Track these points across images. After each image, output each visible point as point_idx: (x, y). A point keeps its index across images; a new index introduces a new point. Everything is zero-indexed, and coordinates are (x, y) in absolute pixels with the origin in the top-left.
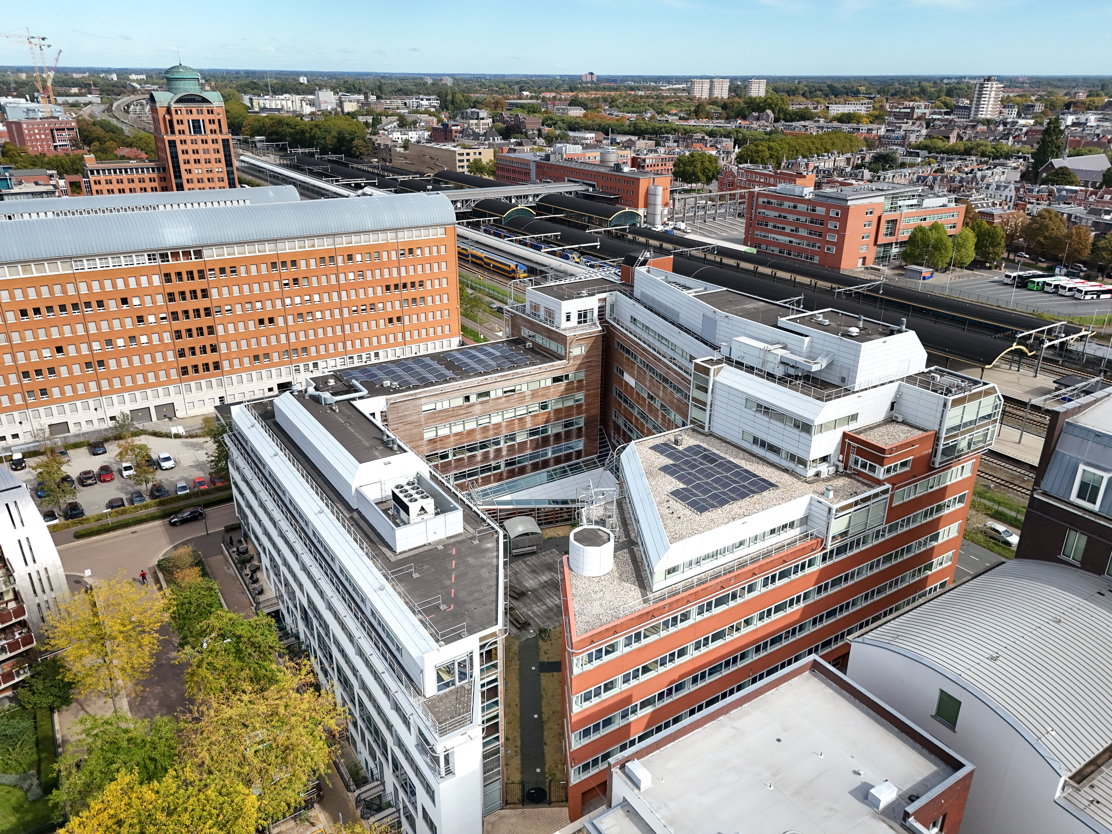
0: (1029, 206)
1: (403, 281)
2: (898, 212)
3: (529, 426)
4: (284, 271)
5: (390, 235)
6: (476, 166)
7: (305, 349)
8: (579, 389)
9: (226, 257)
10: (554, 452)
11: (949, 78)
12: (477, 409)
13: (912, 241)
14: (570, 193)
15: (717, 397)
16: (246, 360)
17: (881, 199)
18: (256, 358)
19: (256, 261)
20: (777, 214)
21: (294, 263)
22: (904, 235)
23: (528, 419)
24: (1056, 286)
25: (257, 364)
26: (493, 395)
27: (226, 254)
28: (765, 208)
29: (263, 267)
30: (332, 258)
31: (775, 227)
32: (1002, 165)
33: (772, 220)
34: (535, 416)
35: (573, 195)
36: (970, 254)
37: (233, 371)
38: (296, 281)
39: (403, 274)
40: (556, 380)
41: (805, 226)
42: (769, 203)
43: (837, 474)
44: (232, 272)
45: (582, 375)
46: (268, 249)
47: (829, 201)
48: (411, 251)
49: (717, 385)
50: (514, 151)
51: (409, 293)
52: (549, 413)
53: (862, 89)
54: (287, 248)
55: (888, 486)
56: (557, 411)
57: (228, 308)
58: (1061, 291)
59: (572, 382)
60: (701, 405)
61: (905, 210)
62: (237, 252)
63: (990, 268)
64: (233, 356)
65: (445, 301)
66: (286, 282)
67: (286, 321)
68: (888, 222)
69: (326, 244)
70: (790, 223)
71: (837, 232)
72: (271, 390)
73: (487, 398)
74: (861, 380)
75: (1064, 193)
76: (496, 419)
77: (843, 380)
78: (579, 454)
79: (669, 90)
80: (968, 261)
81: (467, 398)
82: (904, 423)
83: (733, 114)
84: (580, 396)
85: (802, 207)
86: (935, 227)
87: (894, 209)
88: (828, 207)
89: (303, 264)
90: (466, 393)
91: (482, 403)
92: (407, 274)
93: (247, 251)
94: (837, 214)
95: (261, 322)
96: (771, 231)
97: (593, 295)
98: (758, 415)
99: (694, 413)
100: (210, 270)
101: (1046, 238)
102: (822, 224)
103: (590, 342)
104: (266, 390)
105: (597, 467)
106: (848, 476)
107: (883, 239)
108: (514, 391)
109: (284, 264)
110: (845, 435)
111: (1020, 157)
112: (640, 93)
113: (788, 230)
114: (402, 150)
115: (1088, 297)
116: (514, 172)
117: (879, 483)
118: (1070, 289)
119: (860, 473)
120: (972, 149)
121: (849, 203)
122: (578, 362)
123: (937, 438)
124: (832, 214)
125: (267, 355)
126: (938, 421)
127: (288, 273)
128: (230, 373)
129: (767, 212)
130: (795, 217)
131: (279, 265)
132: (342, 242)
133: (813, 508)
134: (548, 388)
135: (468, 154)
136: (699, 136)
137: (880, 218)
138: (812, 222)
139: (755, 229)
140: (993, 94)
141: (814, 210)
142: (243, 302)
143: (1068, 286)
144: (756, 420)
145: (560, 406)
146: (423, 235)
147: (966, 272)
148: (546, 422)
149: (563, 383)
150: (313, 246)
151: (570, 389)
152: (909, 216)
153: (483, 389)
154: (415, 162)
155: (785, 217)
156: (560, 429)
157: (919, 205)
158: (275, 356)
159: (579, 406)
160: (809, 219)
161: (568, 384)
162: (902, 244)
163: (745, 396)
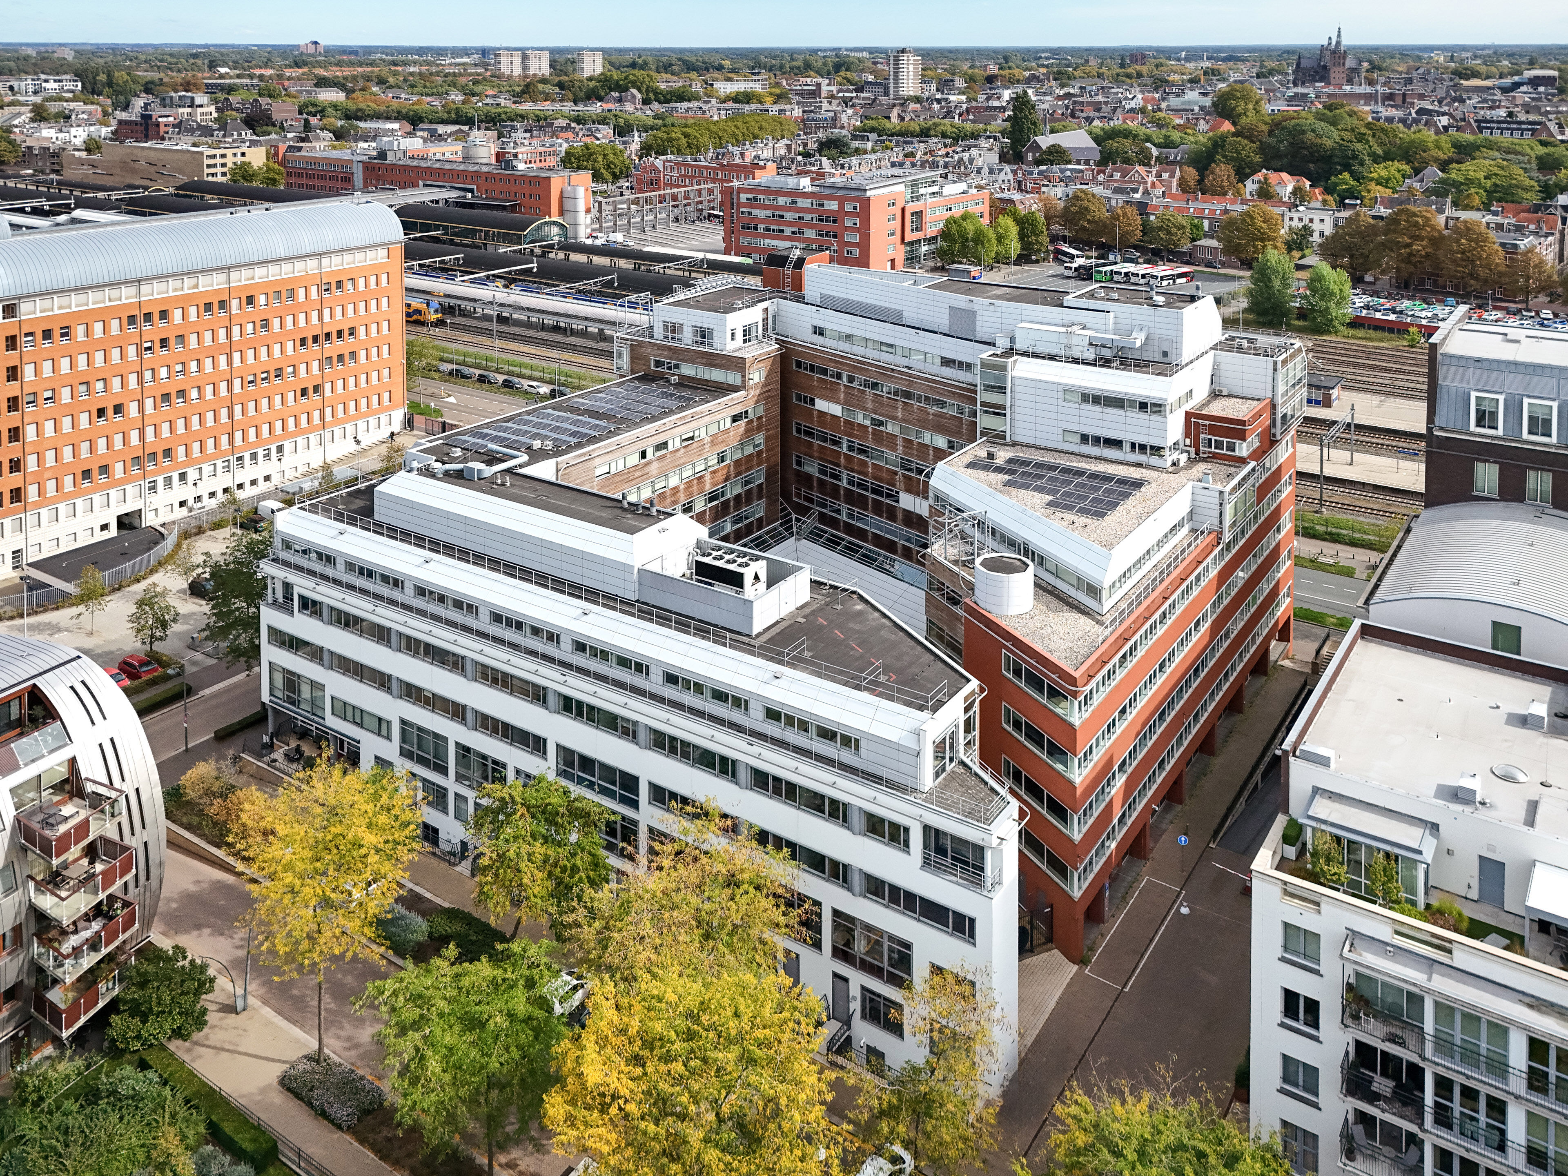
0: (1044, 189)
1: (326, 331)
2: (922, 202)
3: (708, 488)
4: (147, 327)
5: (312, 263)
6: (243, 172)
7: (168, 453)
8: (759, 429)
9: (57, 312)
10: (735, 522)
11: (825, 50)
12: (655, 466)
13: (945, 234)
14: (437, 202)
15: (1017, 396)
16: (68, 480)
17: (901, 187)
18: (87, 474)
19: (103, 316)
20: (770, 213)
21: (164, 314)
22: (932, 229)
23: (708, 477)
24: (1126, 274)
25: (87, 484)
26: (670, 447)
27: (57, 307)
28: (751, 206)
29: (115, 324)
30: (223, 304)
31: (768, 230)
32: (975, 146)
33: (763, 221)
34: (714, 472)
35: (441, 204)
36: (1014, 247)
37: (43, 499)
38: (164, 342)
39: (327, 318)
40: (735, 419)
41: (810, 226)
42: (755, 199)
43: (1191, 462)
44: (63, 335)
45: (761, 412)
46: (126, 296)
47: (841, 193)
48: (339, 284)
49: (1017, 382)
50: (300, 149)
51: (332, 348)
52: (729, 466)
53: (727, 63)
54: (154, 292)
55: (1253, 464)
56: (738, 463)
57: (48, 394)
58: (1133, 279)
59: (752, 421)
60: (998, 411)
61: (930, 200)
62: (75, 303)
63: (1037, 261)
64: (47, 475)
65: (385, 354)
66: (149, 344)
67: (141, 409)
68: (912, 214)
69: (218, 281)
70: (790, 224)
71: (858, 230)
72: (104, 527)
73: (664, 452)
74: (1187, 352)
75: (1068, 173)
76: (674, 481)
77: (1165, 354)
78: (760, 524)
79: (450, 64)
80: (1014, 255)
81: (643, 455)
82: (1230, 396)
83: (582, 95)
84: (760, 438)
85: (803, 203)
86: (965, 217)
87: (916, 198)
88: (841, 201)
89: (177, 316)
90: (641, 446)
91: (660, 458)
92: (333, 320)
93: (93, 300)
94: (855, 208)
95: (101, 412)
96: (764, 236)
97: (753, 304)
98: (1085, 406)
99: (984, 421)
100: (27, 335)
101: (1089, 221)
102: (834, 221)
103: (769, 363)
104: (97, 529)
105: (784, 539)
106: (1204, 460)
107: (910, 237)
108: (692, 438)
109: (148, 317)
110: (1188, 415)
111: (989, 137)
112: (412, 69)
113: (788, 231)
114: (83, 154)
115: (1165, 283)
116: (322, 177)
117: (1243, 461)
118: (1143, 276)
119: (1215, 456)
120: (929, 129)
121: (869, 193)
122: (758, 392)
123: (1274, 407)
124: (848, 207)
125: (105, 469)
126: (1270, 387)
127: (153, 332)
128: (38, 505)
129: (755, 212)
130: (796, 215)
131: (140, 319)
132: (240, 278)
133: (1198, 498)
134: (727, 431)
135: (223, 156)
136: (562, 123)
137: (903, 210)
138: (821, 220)
139: (740, 234)
140: (911, 67)
141: (822, 205)
142: (75, 383)
143: (1141, 272)
144: (1082, 413)
145: (739, 455)
146: (359, 259)
147: (1014, 268)
148: (726, 480)
149: (743, 423)
150: (196, 286)
151: (749, 431)
152: (934, 207)
153: (660, 439)
154: (114, 171)
155: (782, 217)
156: (738, 490)
157: (939, 193)
158: (119, 468)
159: (759, 453)
160: (815, 216)
161: (748, 423)
162: (932, 240)
163: (1061, 388)
